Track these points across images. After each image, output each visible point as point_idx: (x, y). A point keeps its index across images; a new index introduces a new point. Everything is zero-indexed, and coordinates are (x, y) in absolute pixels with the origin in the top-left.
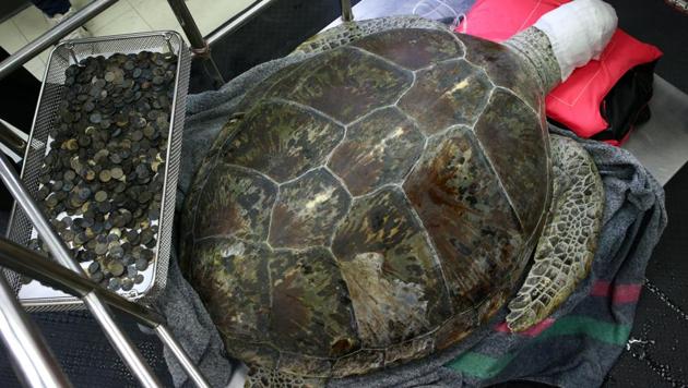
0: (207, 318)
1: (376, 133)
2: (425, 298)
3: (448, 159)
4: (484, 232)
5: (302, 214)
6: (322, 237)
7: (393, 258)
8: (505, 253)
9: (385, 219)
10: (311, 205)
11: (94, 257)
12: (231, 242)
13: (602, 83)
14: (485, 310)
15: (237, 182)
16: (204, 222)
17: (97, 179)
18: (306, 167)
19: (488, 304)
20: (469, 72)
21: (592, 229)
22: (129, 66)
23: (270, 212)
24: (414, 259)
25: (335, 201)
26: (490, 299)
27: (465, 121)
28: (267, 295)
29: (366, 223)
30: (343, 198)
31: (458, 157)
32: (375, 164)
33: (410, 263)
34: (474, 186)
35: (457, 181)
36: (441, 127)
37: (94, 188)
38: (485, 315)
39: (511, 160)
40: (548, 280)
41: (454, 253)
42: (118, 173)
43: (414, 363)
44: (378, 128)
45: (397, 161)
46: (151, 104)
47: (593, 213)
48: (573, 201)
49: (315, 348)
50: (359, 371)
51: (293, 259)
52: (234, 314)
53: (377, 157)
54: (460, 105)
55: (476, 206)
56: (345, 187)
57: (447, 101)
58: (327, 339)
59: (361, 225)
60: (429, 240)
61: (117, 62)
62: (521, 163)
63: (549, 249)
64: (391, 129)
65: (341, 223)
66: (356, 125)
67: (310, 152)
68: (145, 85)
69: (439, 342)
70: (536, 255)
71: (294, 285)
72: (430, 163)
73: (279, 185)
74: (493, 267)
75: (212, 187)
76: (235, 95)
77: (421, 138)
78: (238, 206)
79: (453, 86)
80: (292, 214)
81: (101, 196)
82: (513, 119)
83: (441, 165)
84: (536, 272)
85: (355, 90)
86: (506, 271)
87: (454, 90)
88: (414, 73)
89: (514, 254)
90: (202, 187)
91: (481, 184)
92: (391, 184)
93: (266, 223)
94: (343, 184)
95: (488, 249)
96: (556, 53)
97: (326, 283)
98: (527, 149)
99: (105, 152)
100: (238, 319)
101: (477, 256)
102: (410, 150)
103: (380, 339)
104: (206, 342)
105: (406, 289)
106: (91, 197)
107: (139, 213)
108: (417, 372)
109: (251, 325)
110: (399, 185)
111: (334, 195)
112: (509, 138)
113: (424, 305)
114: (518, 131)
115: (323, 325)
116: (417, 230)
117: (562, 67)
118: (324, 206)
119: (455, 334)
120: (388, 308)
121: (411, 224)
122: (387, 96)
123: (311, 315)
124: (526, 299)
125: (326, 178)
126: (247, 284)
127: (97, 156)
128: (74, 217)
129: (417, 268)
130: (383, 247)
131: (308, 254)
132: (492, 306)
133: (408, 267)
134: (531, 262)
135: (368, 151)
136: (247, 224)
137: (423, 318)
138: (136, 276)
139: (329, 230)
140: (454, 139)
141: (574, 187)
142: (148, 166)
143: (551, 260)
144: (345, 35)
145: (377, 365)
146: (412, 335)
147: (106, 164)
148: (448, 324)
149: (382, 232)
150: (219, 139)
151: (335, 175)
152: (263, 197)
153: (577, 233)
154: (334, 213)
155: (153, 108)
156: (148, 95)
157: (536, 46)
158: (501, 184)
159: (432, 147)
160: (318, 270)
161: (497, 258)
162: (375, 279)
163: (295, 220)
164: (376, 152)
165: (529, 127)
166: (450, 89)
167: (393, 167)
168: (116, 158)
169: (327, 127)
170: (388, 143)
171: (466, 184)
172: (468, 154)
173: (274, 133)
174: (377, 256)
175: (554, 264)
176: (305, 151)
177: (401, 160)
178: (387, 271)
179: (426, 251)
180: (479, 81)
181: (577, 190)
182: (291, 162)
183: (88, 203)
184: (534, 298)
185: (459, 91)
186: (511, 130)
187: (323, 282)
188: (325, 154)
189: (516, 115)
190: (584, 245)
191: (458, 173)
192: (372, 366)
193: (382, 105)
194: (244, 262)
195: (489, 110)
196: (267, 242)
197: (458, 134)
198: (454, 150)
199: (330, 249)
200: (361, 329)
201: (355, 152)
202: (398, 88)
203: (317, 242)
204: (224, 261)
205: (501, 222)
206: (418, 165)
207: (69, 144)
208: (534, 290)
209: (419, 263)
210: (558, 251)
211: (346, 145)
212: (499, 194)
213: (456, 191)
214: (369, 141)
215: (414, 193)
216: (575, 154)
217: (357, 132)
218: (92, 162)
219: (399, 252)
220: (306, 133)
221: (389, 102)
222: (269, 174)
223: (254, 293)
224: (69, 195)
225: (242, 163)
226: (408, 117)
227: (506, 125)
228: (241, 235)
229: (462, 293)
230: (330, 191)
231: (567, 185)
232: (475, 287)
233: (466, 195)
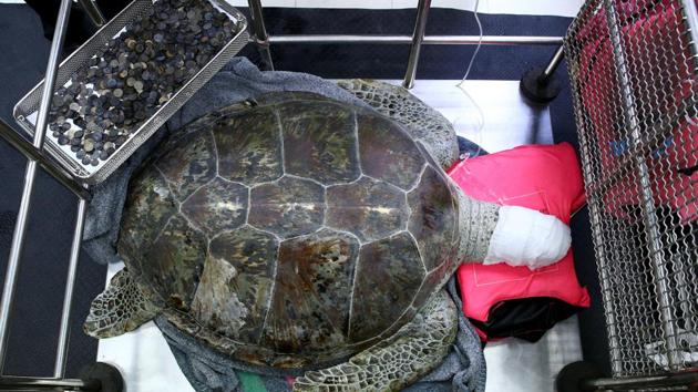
0: (118, 217)
1: (297, 195)
2: (245, 320)
3: (326, 250)
4: (314, 314)
5: (212, 205)
6: (211, 230)
7: (242, 279)
8: (322, 339)
9: (255, 253)
10: (221, 205)
11: (84, 128)
12: (165, 185)
13: (514, 289)
14: (283, 360)
15: (204, 149)
16: (167, 157)
17: (125, 80)
18: (240, 179)
19: (288, 358)
20: (398, 206)
21: (406, 376)
22: (208, 16)
23: (199, 187)
24: (255, 291)
25: (235, 215)
26: (291, 356)
27: (360, 236)
28: (156, 235)
29: (241, 245)
30: (242, 219)
31: (335, 254)
32: (277, 214)
33: (251, 291)
34: (330, 281)
35: (321, 269)
36: (340, 227)
37: (120, 84)
38: (281, 364)
39: (373, 287)
40: (346, 380)
41: (284, 309)
42: (139, 86)
43: (215, 350)
44: (301, 193)
45: (291, 224)
46: (196, 55)
47: (417, 367)
48: (411, 348)
49: (162, 288)
50: (178, 324)
51: (185, 229)
52: (133, 228)
53: (282, 211)
54: (368, 222)
55: (323, 295)
56: (248, 212)
57: (362, 212)
58: (171, 291)
59: (238, 243)
60: (272, 288)
61: (203, 7)
62: (379, 293)
63: (364, 362)
64: (307, 201)
65: (228, 232)
66: (291, 179)
67: (251, 172)
68: (205, 39)
69: (237, 353)
70: (353, 358)
71: (174, 242)
72: (312, 243)
73: (218, 175)
74: (306, 339)
75: (192, 138)
76: (272, 83)
77: (321, 223)
78: (188, 166)
79: (376, 206)
80: (207, 200)
81: (119, 93)
82: (399, 262)
83: (318, 250)
84: (344, 368)
85: (316, 154)
86: (315, 350)
87: (374, 209)
88: (362, 175)
89: (330, 344)
90: (190, 131)
91: (337, 284)
92: (276, 235)
93: (190, 192)
94: (249, 209)
95: (310, 326)
96: (491, 241)
97: (193, 259)
98: (393, 288)
99: (145, 66)
100: (133, 233)
101: (298, 324)
102: (306, 224)
103: (203, 318)
104: (104, 231)
105: (236, 304)
106: (113, 88)
107: (128, 122)
108: (213, 357)
109: (137, 243)
110: (280, 240)
111: (238, 211)
112: (384, 272)
113: (243, 323)
114: (396, 272)
115: (174, 280)
116: (269, 276)
117: (489, 254)
118: (227, 213)
119: (251, 357)
120: (219, 305)
121: (268, 269)
122: (328, 177)
123: (172, 268)
124: (320, 378)
125: (243, 197)
126: (152, 218)
127: (137, 64)
128: (95, 93)
129: (252, 298)
130: (241, 268)
131: (195, 232)
132: (290, 362)
133: (247, 293)
134: (346, 359)
135: (281, 202)
136: (181, 182)
137: (236, 330)
138: (95, 160)
139: (218, 230)
140: (342, 241)
141: (421, 340)
142: (159, 96)
143: (360, 370)
144: (392, 97)
145: (191, 332)
146: (223, 333)
147: (138, 75)
148: (252, 348)
149: (247, 258)
150: (229, 108)
151: (249, 200)
152: (204, 174)
153: (393, 370)
154: (229, 222)
155: (194, 59)
156: (200, 47)
157: (484, 224)
158: (352, 295)
159: (322, 234)
160: (194, 247)
161: (314, 337)
162: (222, 282)
163: (206, 206)
164: (285, 207)
165: (409, 276)
166: (371, 206)
167: (286, 226)
168: (146, 76)
169: (276, 164)
170: (298, 208)
171: (327, 276)
172: (343, 258)
173: (252, 137)
174: (233, 270)
175: (359, 375)
176: (250, 168)
177: (295, 226)
178: (233, 283)
179: (266, 294)
180: (399, 217)
181: (420, 343)
182: (237, 167)
183: (108, 91)
184: (326, 382)
185: (376, 213)
186: (390, 267)
187: (192, 256)
188: (257, 181)
189: (404, 261)
190: (390, 381)
191: (325, 264)
192: (188, 329)
193: (318, 179)
194: (160, 204)
195: (386, 242)
196: (181, 204)
197: (348, 241)
198: (336, 248)
199: (209, 241)
200: (194, 303)
201: (273, 196)
202: (340, 178)
203: (206, 230)
204: (152, 192)
205: (334, 319)
206: (303, 237)
207: (130, 42)
208: (331, 378)
209: (257, 296)
210: (370, 369)
211: (273, 186)
212: (346, 300)
213: (315, 274)
214: (287, 197)
215: (287, 254)
216: (442, 319)
217: (287, 185)
218: (132, 66)
219: (249, 279)
220: (262, 156)
221: (325, 182)
222: (221, 163)
223: (151, 227)
224: (103, 76)
225: (218, 140)
226: (326, 203)
227: (390, 261)
228: (173, 186)
229: (272, 337)
230: (239, 207)
231: (417, 334)
232: (283, 341)
233: (321, 282)
